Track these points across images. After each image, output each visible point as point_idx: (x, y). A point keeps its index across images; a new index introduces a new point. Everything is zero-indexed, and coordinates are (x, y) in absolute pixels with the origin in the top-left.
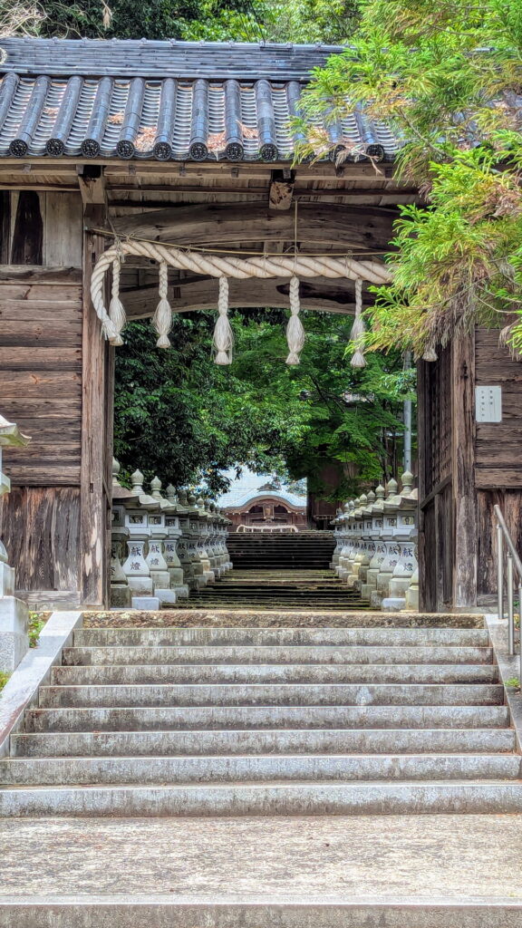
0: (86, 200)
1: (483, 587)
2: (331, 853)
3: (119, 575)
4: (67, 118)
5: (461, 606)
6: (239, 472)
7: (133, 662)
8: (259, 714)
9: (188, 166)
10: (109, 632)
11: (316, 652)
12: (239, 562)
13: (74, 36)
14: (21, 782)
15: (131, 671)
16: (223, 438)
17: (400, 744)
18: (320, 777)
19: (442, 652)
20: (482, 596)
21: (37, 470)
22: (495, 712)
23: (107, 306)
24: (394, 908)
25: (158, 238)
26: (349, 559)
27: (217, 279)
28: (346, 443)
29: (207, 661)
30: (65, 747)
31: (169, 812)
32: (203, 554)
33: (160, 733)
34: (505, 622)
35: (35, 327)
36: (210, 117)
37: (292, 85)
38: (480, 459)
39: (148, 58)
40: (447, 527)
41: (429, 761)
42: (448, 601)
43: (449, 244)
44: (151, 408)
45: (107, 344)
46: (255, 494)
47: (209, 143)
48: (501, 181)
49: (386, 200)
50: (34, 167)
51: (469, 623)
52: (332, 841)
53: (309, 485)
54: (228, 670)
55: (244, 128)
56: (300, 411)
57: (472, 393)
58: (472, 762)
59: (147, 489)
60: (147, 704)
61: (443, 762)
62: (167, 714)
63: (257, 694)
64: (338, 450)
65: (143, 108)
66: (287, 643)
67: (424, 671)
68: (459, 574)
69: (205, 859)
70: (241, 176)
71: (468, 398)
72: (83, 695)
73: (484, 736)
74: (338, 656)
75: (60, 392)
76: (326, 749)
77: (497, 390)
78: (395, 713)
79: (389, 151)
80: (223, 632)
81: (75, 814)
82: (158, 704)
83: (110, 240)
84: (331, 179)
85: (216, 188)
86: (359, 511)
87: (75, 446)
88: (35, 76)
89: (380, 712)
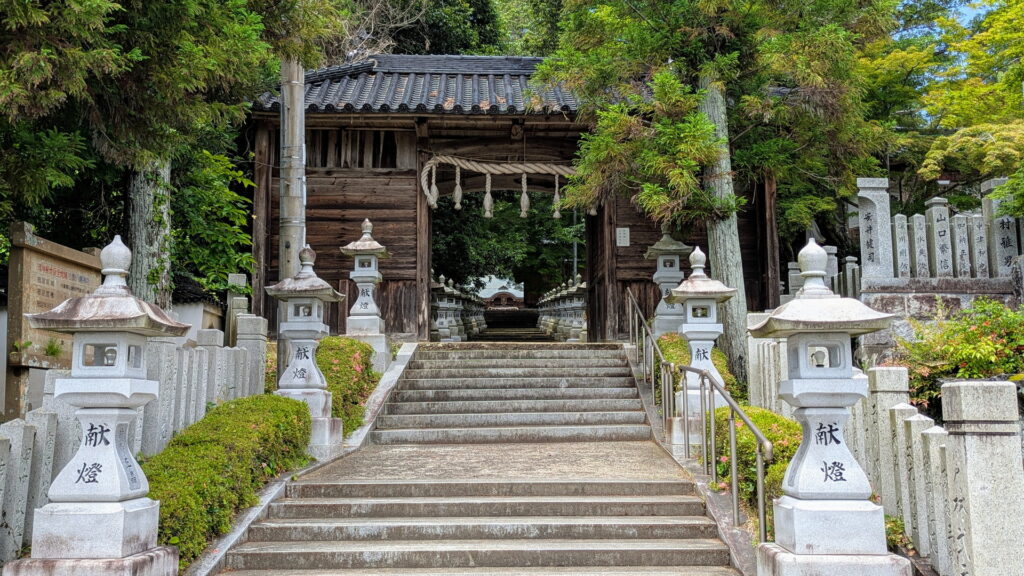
0: (418, 135)
1: (621, 330)
2: (553, 460)
3: (434, 328)
4: (409, 94)
5: (610, 340)
6: (490, 278)
7: (445, 367)
8: (511, 392)
9: (471, 117)
10: (432, 353)
11: (538, 362)
12: (491, 325)
13: (410, 54)
14: (391, 427)
15: (445, 372)
16: (483, 261)
17: (583, 407)
18: (544, 424)
19: (602, 362)
20: (621, 335)
21: (395, 271)
22: (631, 390)
23: (429, 188)
24: (589, 484)
25: (455, 154)
26: (547, 322)
27: (485, 175)
28: (544, 264)
29: (482, 367)
30: (413, 409)
31: (466, 441)
32: (473, 319)
33: (461, 402)
34: (634, 347)
35: (393, 199)
36: (481, 93)
37: (522, 77)
38: (619, 265)
39: (449, 64)
40: (602, 300)
41: (599, 415)
42: (603, 338)
43: (606, 152)
44: (448, 244)
45: (429, 208)
46: (497, 291)
47: (481, 105)
48: (633, 120)
49: (570, 134)
50: (393, 118)
51: (616, 347)
52: (552, 453)
53: (525, 286)
54: (494, 371)
55: (499, 98)
56: (521, 247)
57: (615, 231)
58: (621, 415)
59: (447, 284)
60: (454, 388)
61: (605, 415)
62: (463, 393)
63: (509, 383)
64: (540, 268)
65: (447, 88)
66: (523, 357)
67: (594, 371)
68: (608, 323)
69: (488, 462)
70: (497, 122)
71: (613, 235)
72: (421, 385)
73: (626, 402)
74: (549, 364)
75: (405, 232)
76: (546, 410)
77: (627, 230)
78: (579, 391)
79: (573, 108)
80: (490, 352)
81: (419, 443)
82: (459, 388)
83: (430, 156)
84: (543, 123)
85: (484, 128)
86: (553, 297)
87: (413, 259)
88: (392, 73)
89: (572, 391)
